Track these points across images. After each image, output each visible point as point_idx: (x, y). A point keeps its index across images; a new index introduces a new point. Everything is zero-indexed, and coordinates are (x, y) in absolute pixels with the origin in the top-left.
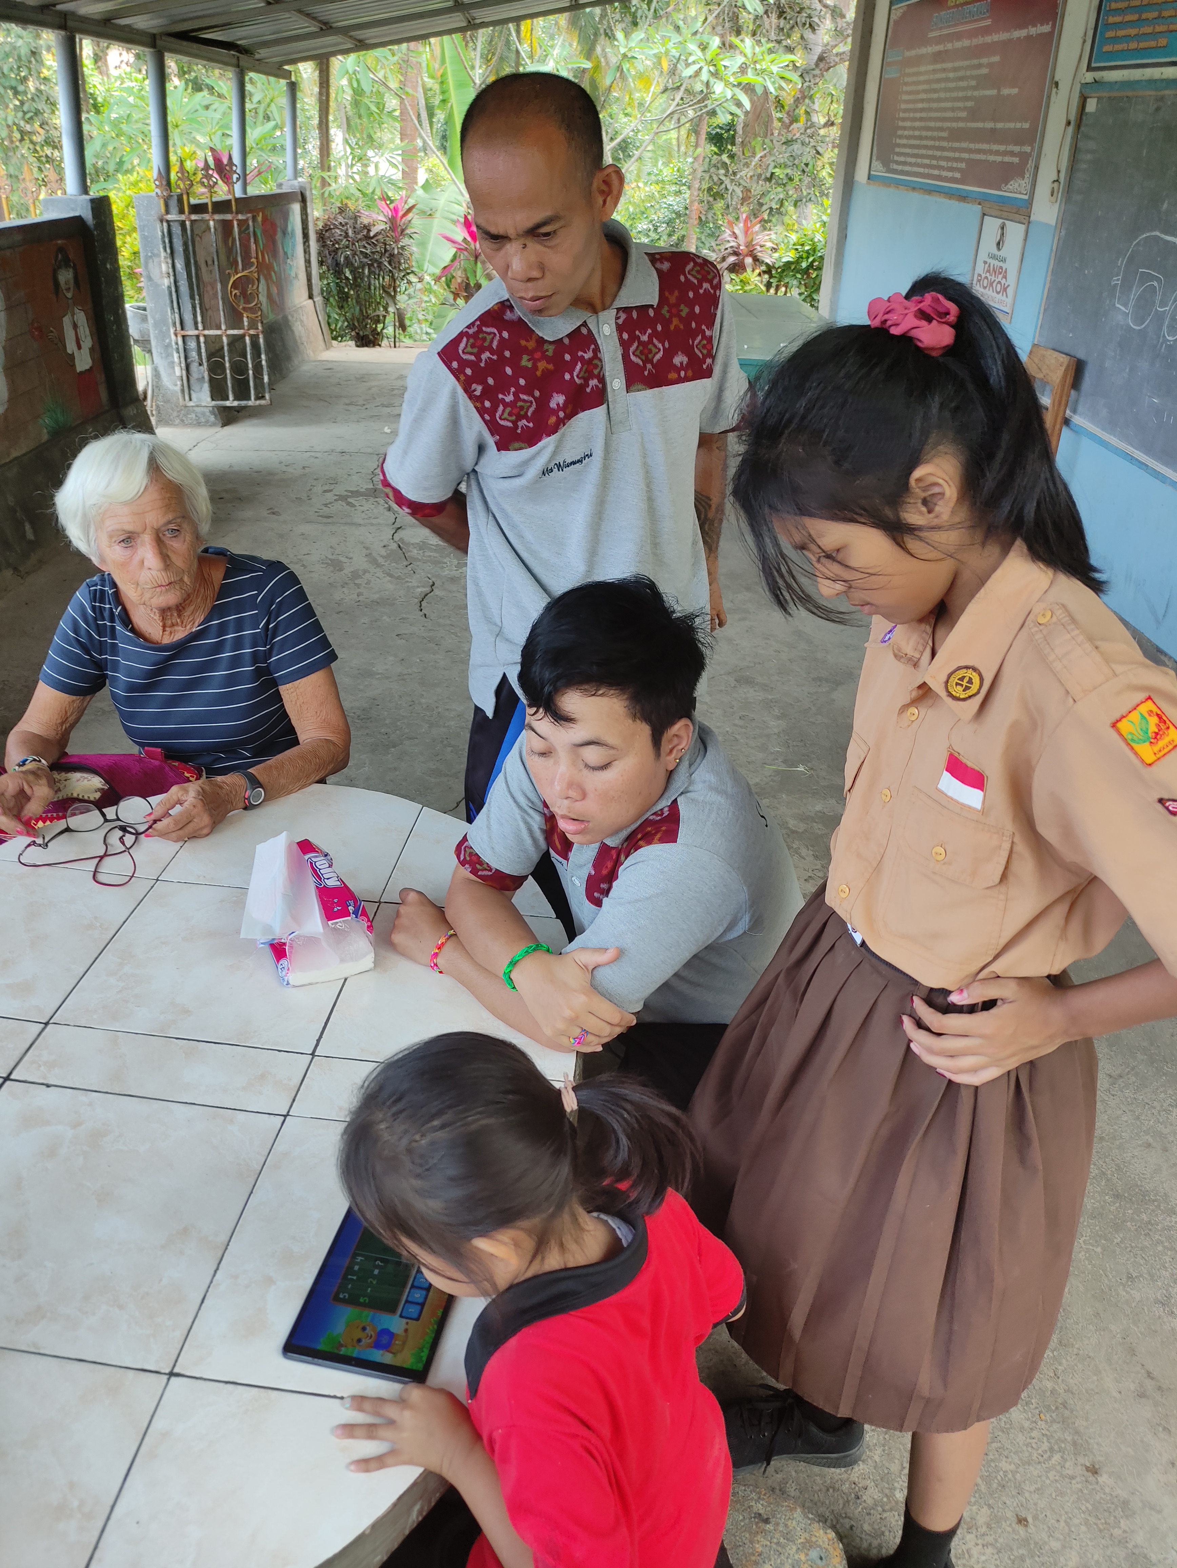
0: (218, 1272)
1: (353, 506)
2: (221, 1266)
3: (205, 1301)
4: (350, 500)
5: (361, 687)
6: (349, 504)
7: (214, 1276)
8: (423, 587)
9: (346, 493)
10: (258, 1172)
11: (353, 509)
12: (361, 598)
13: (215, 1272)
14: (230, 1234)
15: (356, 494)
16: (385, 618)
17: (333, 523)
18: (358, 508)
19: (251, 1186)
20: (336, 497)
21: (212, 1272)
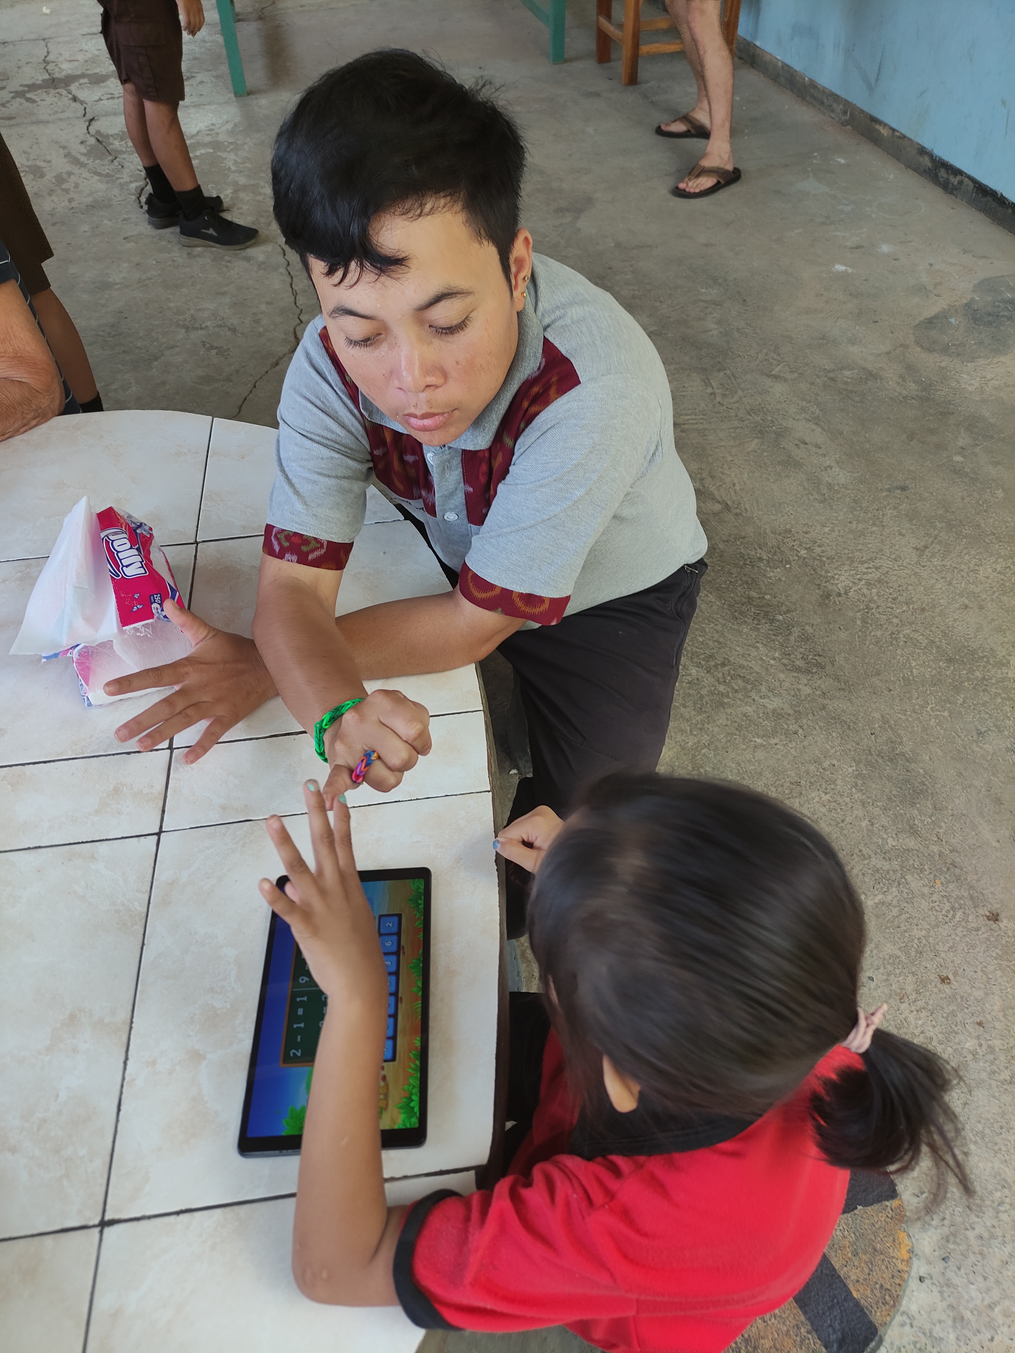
0: (129, 1062)
1: (33, 101)
2: (130, 1053)
3: (122, 1108)
4: (28, 95)
5: (103, 302)
6: (29, 100)
7: (125, 1069)
8: (136, 181)
9: (21, 89)
10: (144, 915)
11: (35, 105)
12: (74, 204)
13: (125, 1063)
14: (130, 1007)
15: (33, 87)
16: (106, 222)
17: (18, 125)
18: (40, 103)
19: (141, 936)
20: (12, 95)
21: (122, 1065)
